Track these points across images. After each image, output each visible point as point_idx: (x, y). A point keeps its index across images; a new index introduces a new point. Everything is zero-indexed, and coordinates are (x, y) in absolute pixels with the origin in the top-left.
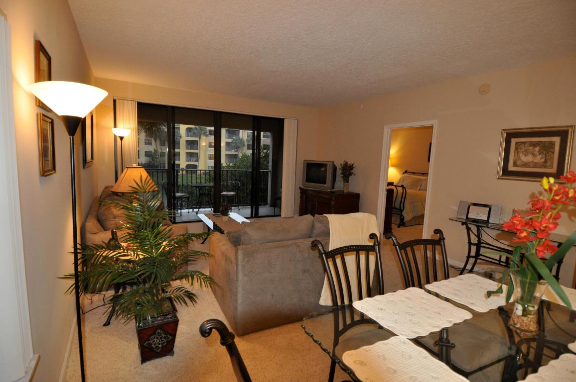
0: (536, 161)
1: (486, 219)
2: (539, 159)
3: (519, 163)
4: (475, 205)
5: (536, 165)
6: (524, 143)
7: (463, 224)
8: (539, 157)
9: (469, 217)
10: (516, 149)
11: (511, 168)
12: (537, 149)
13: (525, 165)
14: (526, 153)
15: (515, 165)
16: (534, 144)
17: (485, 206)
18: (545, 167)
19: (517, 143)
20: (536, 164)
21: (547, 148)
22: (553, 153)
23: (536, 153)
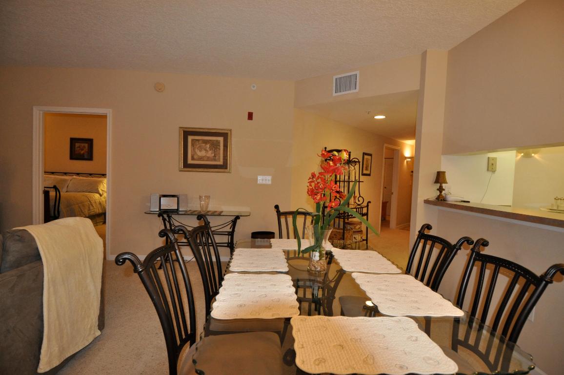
0: (208, 155)
1: (177, 208)
2: (210, 154)
3: (195, 157)
4: (164, 196)
5: (208, 159)
6: (198, 140)
7: (159, 215)
8: (210, 152)
9: (161, 208)
10: (193, 145)
11: (190, 161)
12: (208, 146)
13: (201, 159)
14: (200, 149)
15: (193, 159)
16: (206, 142)
17: (173, 196)
18: (215, 160)
19: (192, 140)
20: (208, 157)
21: (215, 145)
22: (220, 149)
23: (208, 149)
